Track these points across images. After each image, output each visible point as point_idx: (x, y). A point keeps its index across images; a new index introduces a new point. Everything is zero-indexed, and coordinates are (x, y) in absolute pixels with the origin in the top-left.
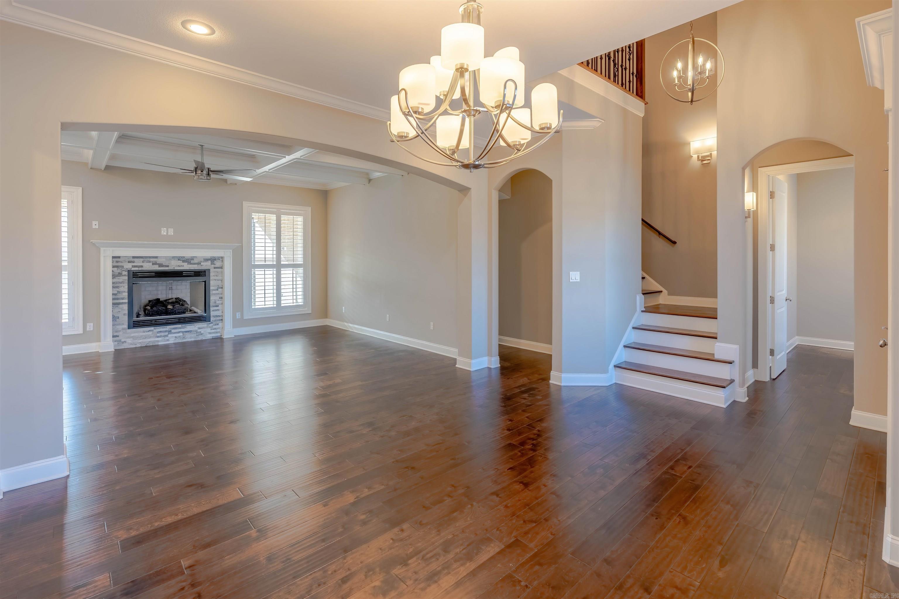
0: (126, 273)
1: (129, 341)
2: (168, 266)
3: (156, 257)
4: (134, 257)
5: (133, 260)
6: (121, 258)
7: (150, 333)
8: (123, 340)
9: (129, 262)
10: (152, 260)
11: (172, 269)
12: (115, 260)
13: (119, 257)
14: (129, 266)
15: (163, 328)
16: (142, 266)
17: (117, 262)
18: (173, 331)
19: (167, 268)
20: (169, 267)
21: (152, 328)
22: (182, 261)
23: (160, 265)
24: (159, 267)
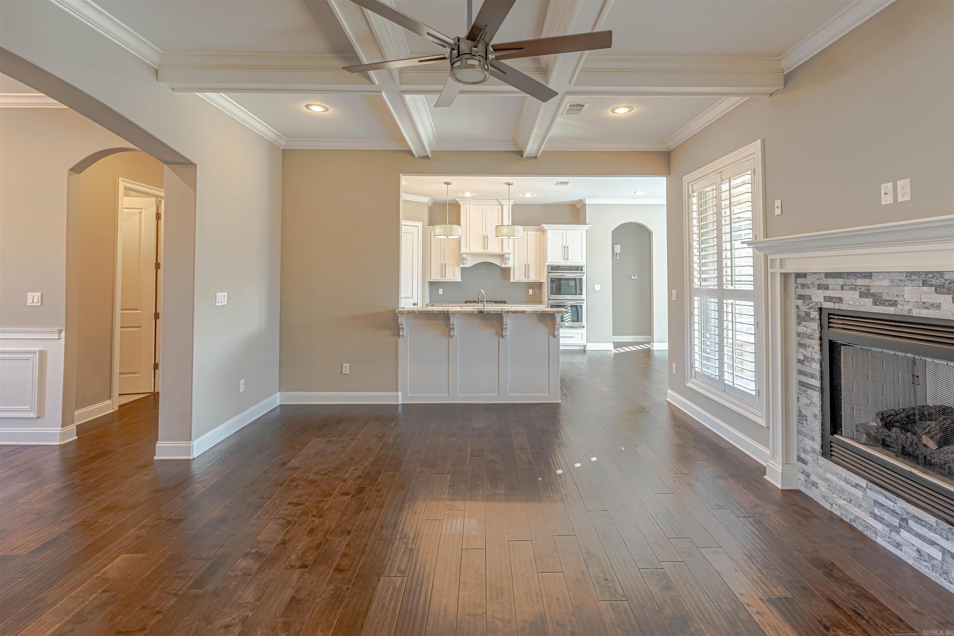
0: (815, 314)
1: (823, 485)
2: (894, 304)
3: (869, 275)
4: (828, 275)
5: (825, 281)
6: (808, 276)
7: (859, 494)
8: (813, 478)
9: (820, 287)
10: (860, 282)
11: (906, 313)
12: (800, 281)
13: (804, 275)
14: (818, 296)
15: (886, 497)
16: (840, 300)
17: (803, 286)
18: (912, 523)
19: (891, 310)
20: (899, 306)
21: (863, 483)
22: (933, 289)
23: (878, 300)
24: (875, 304)
